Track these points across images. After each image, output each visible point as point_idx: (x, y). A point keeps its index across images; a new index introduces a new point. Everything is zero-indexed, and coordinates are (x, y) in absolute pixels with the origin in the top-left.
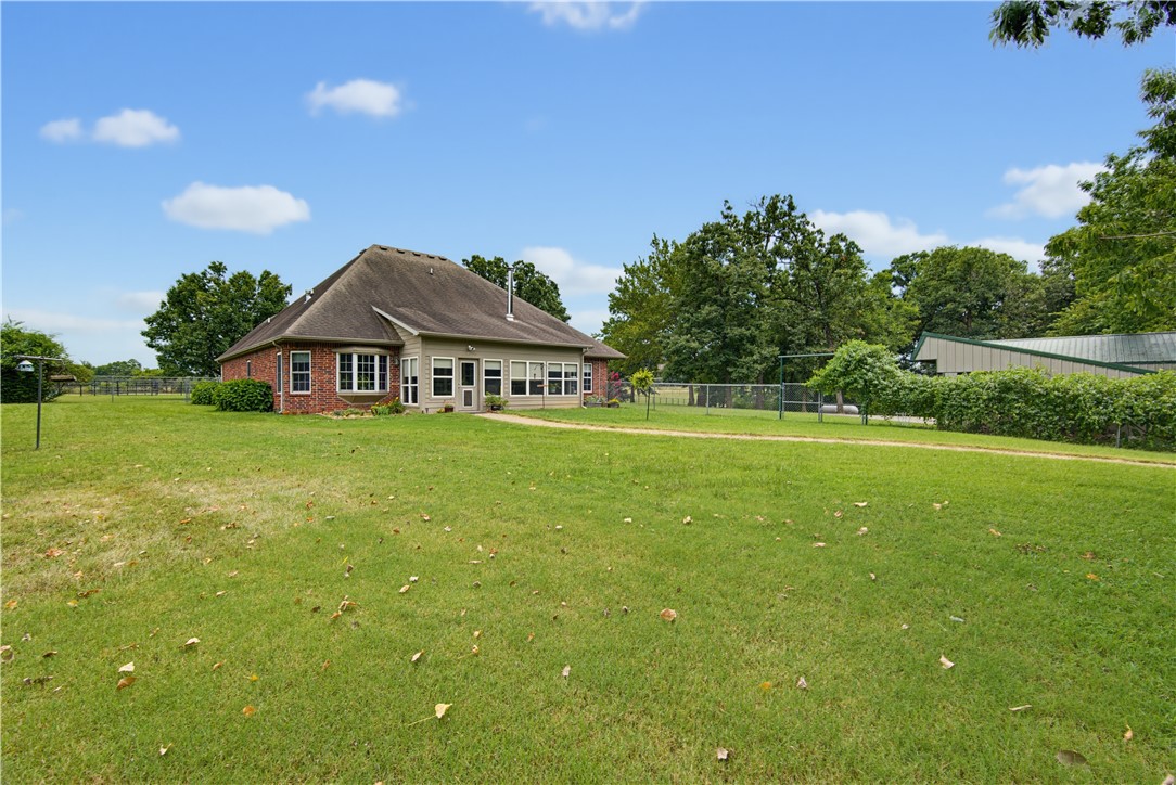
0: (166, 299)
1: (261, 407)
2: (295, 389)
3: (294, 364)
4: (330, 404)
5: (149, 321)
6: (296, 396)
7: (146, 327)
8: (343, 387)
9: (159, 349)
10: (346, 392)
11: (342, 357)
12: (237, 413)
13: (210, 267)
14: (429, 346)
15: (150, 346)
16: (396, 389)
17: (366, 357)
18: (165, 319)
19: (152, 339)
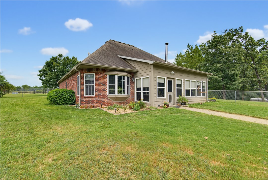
0: (45, 65)
1: (70, 102)
2: (87, 94)
3: (86, 80)
4: (104, 101)
5: (40, 71)
6: (87, 97)
7: (39, 73)
8: (110, 93)
9: (43, 80)
10: (112, 95)
11: (110, 76)
12: (58, 106)
13: (59, 55)
14: (156, 71)
15: (40, 79)
16: (133, 93)
17: (121, 77)
18: (45, 71)
19: (41, 77)
